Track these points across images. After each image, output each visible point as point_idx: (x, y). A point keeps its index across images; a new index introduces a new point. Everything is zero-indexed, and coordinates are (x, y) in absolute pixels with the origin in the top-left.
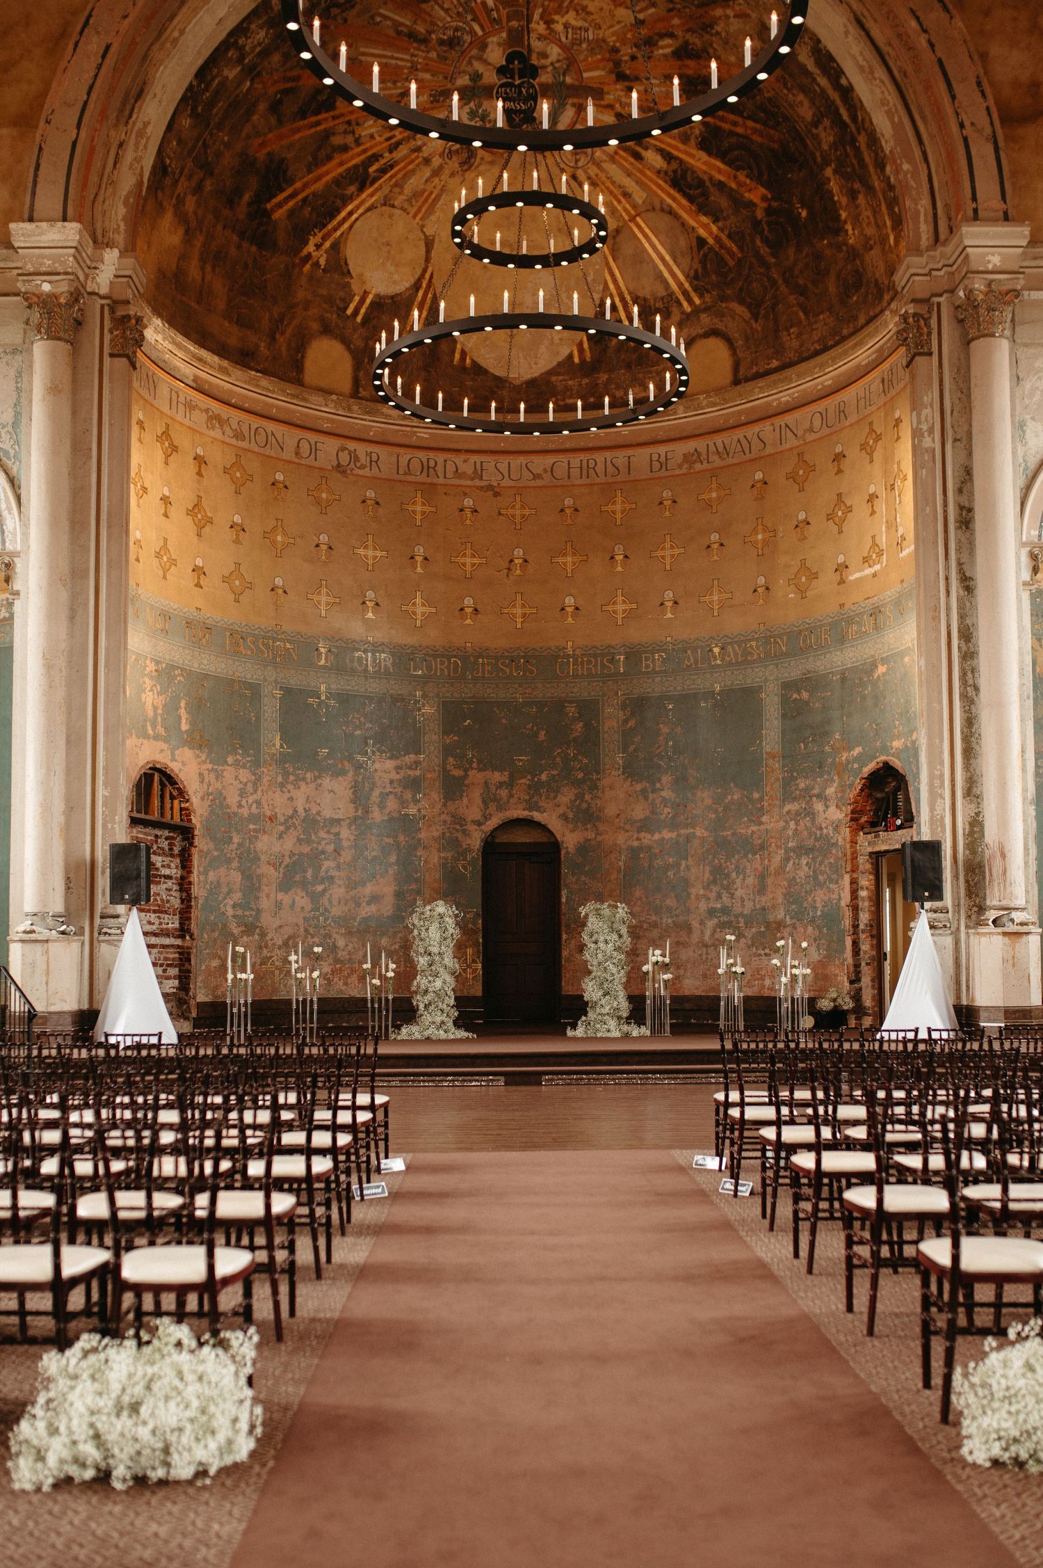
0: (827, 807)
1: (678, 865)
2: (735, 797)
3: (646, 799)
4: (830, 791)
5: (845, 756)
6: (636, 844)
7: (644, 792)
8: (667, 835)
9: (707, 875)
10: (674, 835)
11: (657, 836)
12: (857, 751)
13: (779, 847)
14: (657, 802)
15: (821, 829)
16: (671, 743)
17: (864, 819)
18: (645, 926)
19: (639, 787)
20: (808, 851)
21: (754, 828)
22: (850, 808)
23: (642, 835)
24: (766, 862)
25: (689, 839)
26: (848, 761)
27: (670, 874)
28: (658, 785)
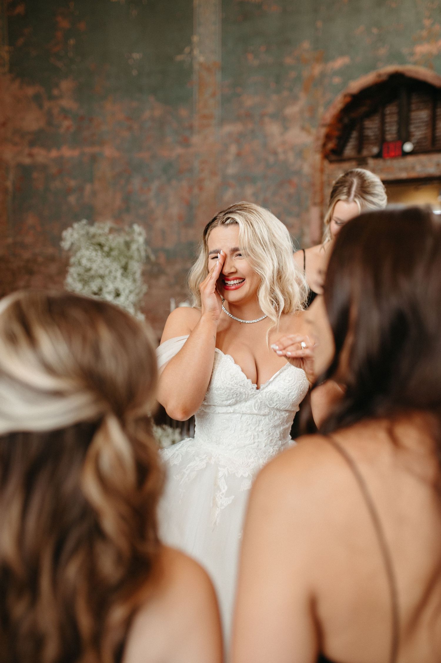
0: (285, 128)
1: (81, 189)
2: (158, 113)
3: (41, 107)
4: (292, 110)
5: (317, 70)
6: (27, 161)
7: (37, 98)
8: (67, 152)
9: (118, 202)
10: (75, 153)
11: (54, 153)
12: (339, 63)
13: (213, 173)
14: (56, 111)
15: (275, 153)
16: (72, 42)
17: (331, 145)
18: (40, 259)
19: (30, 91)
20: (252, 180)
21: (179, 150)
22: (323, 131)
23: (36, 150)
24: (196, 191)
25: (94, 158)
26: (323, 75)
27: (72, 199)
28: (56, 92)
